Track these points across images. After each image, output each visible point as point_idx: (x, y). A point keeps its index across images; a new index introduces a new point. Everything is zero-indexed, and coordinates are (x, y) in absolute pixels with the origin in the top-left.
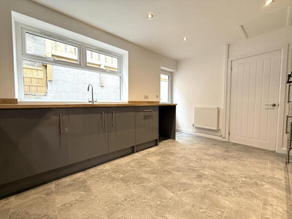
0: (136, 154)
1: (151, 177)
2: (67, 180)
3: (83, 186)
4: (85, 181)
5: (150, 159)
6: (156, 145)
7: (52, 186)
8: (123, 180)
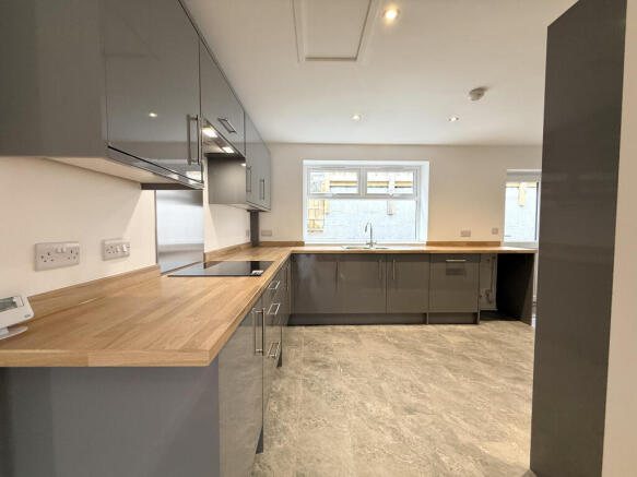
0: (429, 326)
1: (434, 354)
2: (341, 328)
3: (354, 336)
4: (357, 334)
5: (446, 337)
6: (475, 323)
7: (329, 328)
8: (396, 345)
